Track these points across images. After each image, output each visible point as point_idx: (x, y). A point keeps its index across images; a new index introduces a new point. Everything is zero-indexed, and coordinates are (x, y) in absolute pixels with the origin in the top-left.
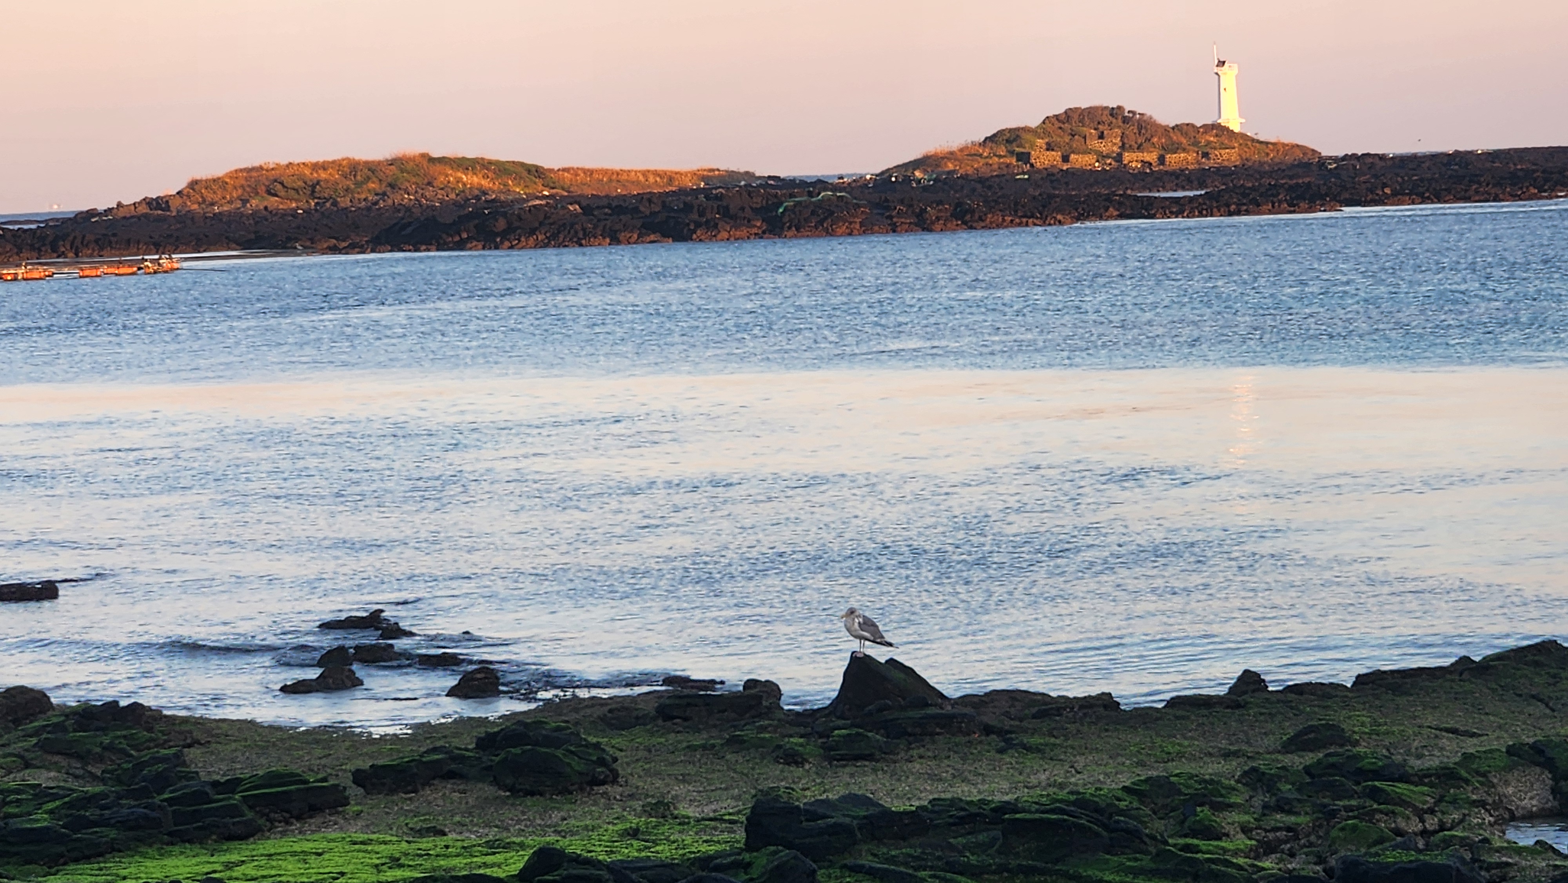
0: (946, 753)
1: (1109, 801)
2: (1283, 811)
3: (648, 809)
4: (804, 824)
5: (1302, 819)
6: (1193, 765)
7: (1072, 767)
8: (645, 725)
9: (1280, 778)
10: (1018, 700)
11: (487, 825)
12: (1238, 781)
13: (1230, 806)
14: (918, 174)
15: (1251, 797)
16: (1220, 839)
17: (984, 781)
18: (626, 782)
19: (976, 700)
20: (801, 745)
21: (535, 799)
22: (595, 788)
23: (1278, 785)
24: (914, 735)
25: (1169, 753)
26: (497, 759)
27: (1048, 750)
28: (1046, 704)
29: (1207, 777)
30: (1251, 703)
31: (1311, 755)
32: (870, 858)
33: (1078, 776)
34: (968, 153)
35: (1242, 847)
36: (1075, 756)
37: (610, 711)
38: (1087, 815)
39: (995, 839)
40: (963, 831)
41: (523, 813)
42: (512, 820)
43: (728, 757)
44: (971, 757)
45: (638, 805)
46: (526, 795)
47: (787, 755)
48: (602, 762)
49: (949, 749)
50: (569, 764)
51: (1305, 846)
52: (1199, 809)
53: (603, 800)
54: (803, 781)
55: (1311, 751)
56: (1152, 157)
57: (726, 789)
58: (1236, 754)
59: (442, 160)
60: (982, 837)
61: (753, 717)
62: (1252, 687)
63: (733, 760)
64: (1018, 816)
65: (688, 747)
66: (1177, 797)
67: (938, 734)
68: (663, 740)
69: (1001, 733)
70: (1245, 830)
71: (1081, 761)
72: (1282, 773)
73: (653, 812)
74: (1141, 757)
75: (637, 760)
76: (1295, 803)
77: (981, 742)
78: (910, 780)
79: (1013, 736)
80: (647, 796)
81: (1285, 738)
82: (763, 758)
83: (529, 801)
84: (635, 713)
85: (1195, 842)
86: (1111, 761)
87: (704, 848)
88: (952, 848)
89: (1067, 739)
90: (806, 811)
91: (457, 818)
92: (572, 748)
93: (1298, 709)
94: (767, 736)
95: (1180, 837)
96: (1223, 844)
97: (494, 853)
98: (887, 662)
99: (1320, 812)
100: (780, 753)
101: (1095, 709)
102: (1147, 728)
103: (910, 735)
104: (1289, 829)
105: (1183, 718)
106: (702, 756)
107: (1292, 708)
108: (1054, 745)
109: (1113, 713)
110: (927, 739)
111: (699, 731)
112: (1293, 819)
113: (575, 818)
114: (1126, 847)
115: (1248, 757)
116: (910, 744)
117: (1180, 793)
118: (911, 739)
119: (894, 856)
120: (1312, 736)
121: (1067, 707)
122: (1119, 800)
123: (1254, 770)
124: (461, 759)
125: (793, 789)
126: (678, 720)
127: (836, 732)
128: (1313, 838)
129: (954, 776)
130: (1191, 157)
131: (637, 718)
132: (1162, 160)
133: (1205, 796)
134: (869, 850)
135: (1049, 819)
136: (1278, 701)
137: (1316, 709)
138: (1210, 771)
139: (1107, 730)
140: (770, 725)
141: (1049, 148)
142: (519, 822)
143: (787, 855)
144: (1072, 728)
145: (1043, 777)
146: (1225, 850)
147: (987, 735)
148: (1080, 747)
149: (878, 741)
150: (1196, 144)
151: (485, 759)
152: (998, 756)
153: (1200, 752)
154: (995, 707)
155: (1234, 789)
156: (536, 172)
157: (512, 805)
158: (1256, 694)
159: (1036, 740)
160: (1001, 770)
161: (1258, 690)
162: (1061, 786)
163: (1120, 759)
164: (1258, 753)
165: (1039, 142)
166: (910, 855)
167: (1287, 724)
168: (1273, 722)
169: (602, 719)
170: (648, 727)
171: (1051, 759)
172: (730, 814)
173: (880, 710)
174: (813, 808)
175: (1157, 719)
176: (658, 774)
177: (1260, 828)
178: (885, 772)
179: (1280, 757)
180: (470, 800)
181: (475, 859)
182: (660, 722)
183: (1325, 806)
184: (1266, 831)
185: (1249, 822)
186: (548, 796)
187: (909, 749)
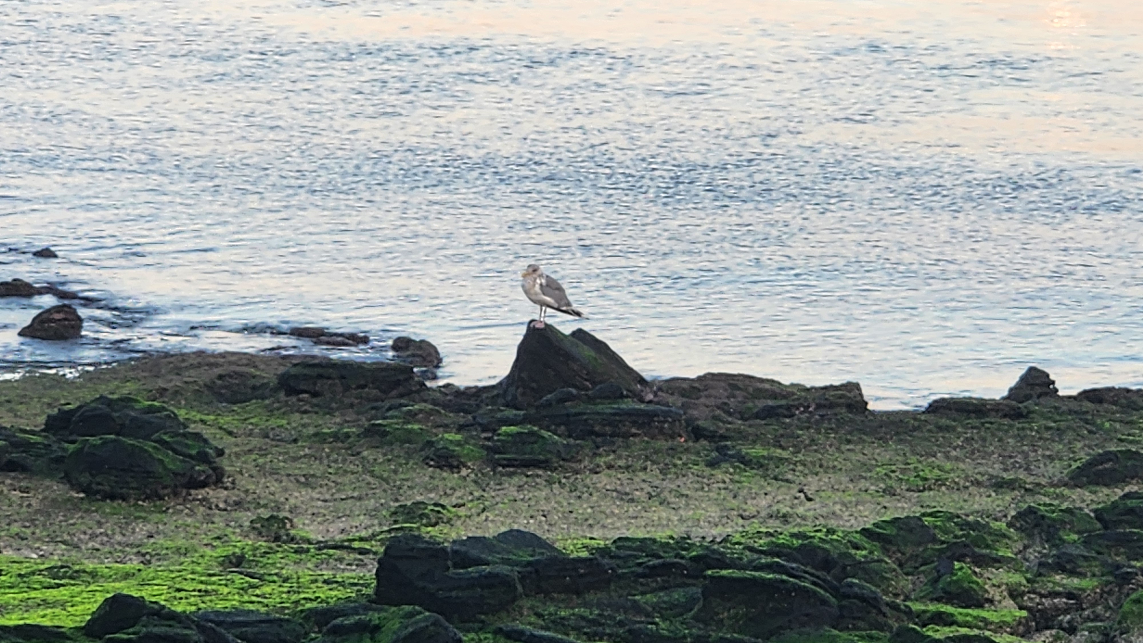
0: (640, 464)
1: (843, 550)
2: (1064, 570)
3: (258, 525)
4: (452, 570)
5: (1086, 583)
6: (955, 497)
7: (801, 491)
8: (263, 398)
9: (1063, 522)
10: (739, 389)
11: (53, 540)
12: (1010, 525)
13: (998, 561)
15: (1026, 547)
16: (980, 606)
17: (687, 505)
18: (233, 483)
19: (685, 385)
20: (458, 444)
21: (115, 504)
22: (193, 492)
23: (1061, 533)
24: (603, 435)
25: (926, 479)
26: (72, 447)
27: (772, 466)
28: (774, 396)
29: (971, 518)
30: (1033, 412)
31: (1106, 491)
32: (533, 619)
33: (809, 504)
35: (1008, 619)
36: (805, 475)
37: (220, 377)
38: (812, 575)
39: (693, 600)
40: (654, 585)
41: (100, 524)
42: (85, 533)
43: (365, 453)
44: (673, 470)
45: (246, 517)
46: (103, 499)
47: (439, 457)
48: (203, 458)
49: (647, 458)
50: (161, 461)
51: (1088, 619)
52: (957, 565)
53: (202, 509)
54: (458, 494)
55: (1106, 485)
57: (360, 499)
58: (1011, 485)
60: (678, 595)
61: (401, 396)
62: (1038, 390)
63: (371, 458)
64: (724, 572)
65: (316, 435)
66: (930, 546)
67: (634, 435)
68: (284, 422)
69: (712, 437)
70: (1014, 594)
71: (812, 484)
72: (1067, 517)
73: (264, 530)
74: (889, 482)
75: (250, 451)
76: (1081, 562)
77: (687, 450)
78: (594, 498)
79: (729, 443)
80: (258, 505)
81: (1074, 466)
82: (409, 456)
83: (108, 506)
84: (252, 382)
85: (949, 609)
86: (851, 486)
87: (324, 592)
88: (637, 608)
89: (795, 453)
90: (455, 552)
91: (15, 528)
92: (166, 438)
93: (1094, 424)
94: (416, 427)
95: (932, 600)
96: (984, 614)
97: (59, 586)
98: (574, 334)
99: (1111, 573)
100: (430, 452)
101: (838, 410)
102: (901, 441)
103: (598, 435)
104: (1070, 595)
105: (948, 429)
106: (332, 450)
107: (1087, 422)
108: (781, 459)
109: (859, 418)
110: (619, 441)
111: (330, 412)
112: (1076, 581)
113: (166, 535)
114: (859, 618)
115: (1026, 490)
116: (598, 447)
117: (934, 540)
118: (599, 440)
119: (563, 618)
120: (1108, 466)
121: (801, 405)
122: (857, 547)
123: (1031, 511)
124: (26, 446)
125: (443, 507)
126: (305, 396)
127: (504, 428)
128: (1099, 609)
129: (650, 497)
131: (254, 388)
133: (966, 546)
134: (532, 608)
135: (763, 580)
136: (1070, 412)
137: (1118, 426)
138: (976, 507)
139: (849, 442)
140: (421, 411)
142: (93, 537)
143: (426, 619)
144: (805, 435)
145: (764, 502)
146: (987, 623)
147: (697, 440)
148: (813, 463)
149: (555, 443)
151: (55, 447)
152: (708, 471)
153: (966, 478)
154: (708, 397)
155: (1004, 536)
157: (87, 511)
158: (1042, 400)
159: (758, 451)
160: (710, 491)
161: (1046, 394)
162: (785, 518)
163: (863, 484)
164: (1038, 484)
166: (583, 618)
167: (1079, 445)
168: (1061, 441)
169: (210, 387)
170: (267, 402)
171: (776, 478)
172: (361, 539)
173: (562, 401)
174: (463, 549)
175: (915, 429)
176: (274, 472)
177: (1034, 592)
178: (562, 486)
179: (1066, 492)
180: (34, 502)
181: (33, 594)
182: (282, 395)
183: (1118, 567)
184: (1042, 596)
185: (1020, 584)
186: (132, 502)
187: (595, 455)
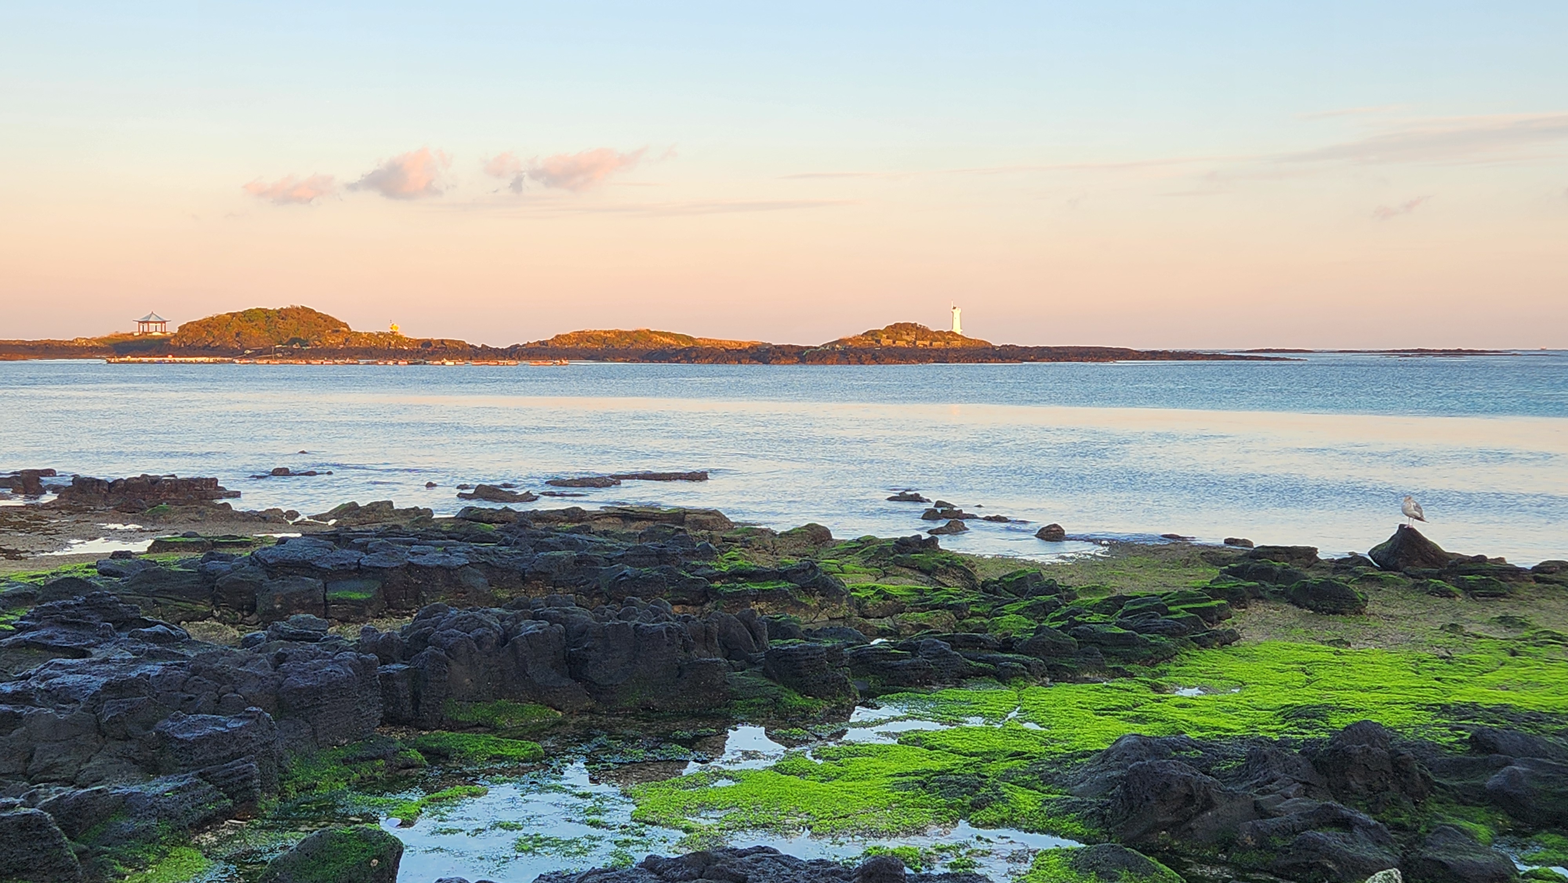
14: (838, 346)
34: (856, 339)
47: (1442, 591)
56: (927, 343)
59: (655, 332)
130: (943, 343)
132: (931, 344)
141: (888, 338)
150: (944, 338)
156: (691, 339)
165: (885, 336)
